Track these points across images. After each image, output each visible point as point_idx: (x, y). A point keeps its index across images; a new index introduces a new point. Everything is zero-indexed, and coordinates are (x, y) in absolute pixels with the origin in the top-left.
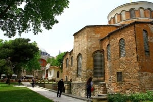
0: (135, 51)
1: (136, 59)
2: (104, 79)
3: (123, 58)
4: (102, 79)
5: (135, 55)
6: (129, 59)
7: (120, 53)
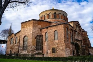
0: (63, 38)
1: (64, 41)
2: (43, 52)
3: (56, 41)
4: (41, 52)
5: (64, 40)
6: (60, 41)
7: (54, 38)
